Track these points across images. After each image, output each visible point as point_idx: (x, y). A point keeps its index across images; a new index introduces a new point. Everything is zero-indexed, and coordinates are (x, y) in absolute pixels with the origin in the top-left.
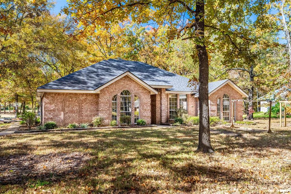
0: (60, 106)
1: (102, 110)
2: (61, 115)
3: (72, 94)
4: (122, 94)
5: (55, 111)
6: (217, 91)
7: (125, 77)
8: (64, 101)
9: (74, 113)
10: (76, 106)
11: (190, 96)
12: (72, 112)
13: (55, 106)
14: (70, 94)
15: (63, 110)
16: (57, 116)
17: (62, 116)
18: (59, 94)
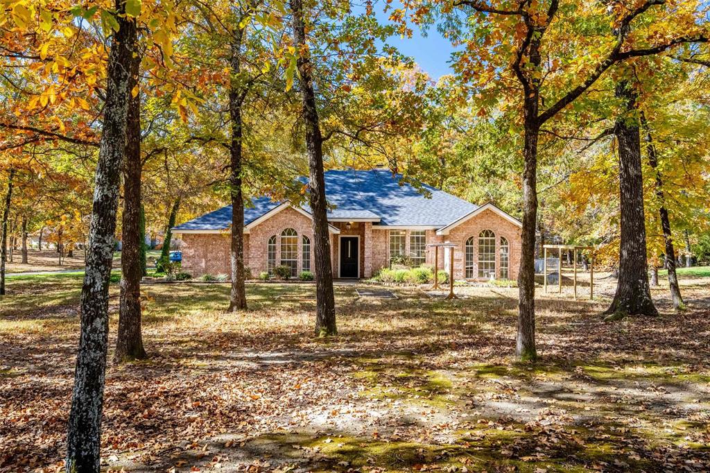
0: (201, 251)
1: (253, 257)
2: (202, 262)
3: (216, 235)
4: (283, 234)
5: (194, 258)
6: (464, 223)
7: (287, 209)
8: (205, 245)
9: (219, 260)
10: (221, 251)
11: (430, 233)
12: (216, 259)
13: (195, 251)
14: (214, 235)
15: (205, 256)
16: (197, 264)
17: (203, 265)
18: (199, 235)
